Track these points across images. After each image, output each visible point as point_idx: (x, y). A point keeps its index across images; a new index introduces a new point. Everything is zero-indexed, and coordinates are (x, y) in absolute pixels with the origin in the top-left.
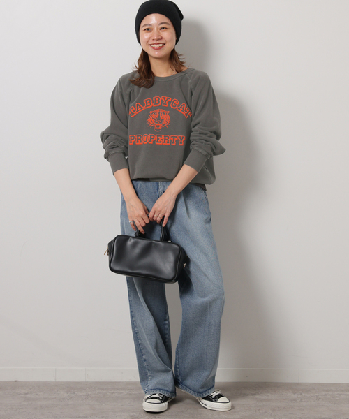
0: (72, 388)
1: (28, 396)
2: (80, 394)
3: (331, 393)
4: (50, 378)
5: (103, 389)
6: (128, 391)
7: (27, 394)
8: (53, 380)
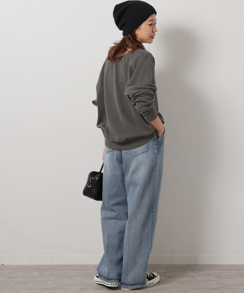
0: (41, 269)
1: (11, 275)
2: (47, 273)
3: (217, 271)
4: (26, 263)
5: (62, 270)
6: (79, 271)
7: (10, 273)
8: (28, 264)
